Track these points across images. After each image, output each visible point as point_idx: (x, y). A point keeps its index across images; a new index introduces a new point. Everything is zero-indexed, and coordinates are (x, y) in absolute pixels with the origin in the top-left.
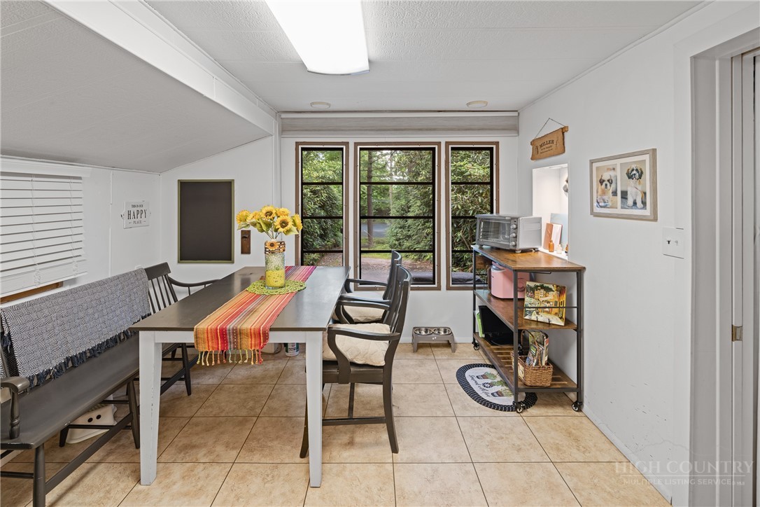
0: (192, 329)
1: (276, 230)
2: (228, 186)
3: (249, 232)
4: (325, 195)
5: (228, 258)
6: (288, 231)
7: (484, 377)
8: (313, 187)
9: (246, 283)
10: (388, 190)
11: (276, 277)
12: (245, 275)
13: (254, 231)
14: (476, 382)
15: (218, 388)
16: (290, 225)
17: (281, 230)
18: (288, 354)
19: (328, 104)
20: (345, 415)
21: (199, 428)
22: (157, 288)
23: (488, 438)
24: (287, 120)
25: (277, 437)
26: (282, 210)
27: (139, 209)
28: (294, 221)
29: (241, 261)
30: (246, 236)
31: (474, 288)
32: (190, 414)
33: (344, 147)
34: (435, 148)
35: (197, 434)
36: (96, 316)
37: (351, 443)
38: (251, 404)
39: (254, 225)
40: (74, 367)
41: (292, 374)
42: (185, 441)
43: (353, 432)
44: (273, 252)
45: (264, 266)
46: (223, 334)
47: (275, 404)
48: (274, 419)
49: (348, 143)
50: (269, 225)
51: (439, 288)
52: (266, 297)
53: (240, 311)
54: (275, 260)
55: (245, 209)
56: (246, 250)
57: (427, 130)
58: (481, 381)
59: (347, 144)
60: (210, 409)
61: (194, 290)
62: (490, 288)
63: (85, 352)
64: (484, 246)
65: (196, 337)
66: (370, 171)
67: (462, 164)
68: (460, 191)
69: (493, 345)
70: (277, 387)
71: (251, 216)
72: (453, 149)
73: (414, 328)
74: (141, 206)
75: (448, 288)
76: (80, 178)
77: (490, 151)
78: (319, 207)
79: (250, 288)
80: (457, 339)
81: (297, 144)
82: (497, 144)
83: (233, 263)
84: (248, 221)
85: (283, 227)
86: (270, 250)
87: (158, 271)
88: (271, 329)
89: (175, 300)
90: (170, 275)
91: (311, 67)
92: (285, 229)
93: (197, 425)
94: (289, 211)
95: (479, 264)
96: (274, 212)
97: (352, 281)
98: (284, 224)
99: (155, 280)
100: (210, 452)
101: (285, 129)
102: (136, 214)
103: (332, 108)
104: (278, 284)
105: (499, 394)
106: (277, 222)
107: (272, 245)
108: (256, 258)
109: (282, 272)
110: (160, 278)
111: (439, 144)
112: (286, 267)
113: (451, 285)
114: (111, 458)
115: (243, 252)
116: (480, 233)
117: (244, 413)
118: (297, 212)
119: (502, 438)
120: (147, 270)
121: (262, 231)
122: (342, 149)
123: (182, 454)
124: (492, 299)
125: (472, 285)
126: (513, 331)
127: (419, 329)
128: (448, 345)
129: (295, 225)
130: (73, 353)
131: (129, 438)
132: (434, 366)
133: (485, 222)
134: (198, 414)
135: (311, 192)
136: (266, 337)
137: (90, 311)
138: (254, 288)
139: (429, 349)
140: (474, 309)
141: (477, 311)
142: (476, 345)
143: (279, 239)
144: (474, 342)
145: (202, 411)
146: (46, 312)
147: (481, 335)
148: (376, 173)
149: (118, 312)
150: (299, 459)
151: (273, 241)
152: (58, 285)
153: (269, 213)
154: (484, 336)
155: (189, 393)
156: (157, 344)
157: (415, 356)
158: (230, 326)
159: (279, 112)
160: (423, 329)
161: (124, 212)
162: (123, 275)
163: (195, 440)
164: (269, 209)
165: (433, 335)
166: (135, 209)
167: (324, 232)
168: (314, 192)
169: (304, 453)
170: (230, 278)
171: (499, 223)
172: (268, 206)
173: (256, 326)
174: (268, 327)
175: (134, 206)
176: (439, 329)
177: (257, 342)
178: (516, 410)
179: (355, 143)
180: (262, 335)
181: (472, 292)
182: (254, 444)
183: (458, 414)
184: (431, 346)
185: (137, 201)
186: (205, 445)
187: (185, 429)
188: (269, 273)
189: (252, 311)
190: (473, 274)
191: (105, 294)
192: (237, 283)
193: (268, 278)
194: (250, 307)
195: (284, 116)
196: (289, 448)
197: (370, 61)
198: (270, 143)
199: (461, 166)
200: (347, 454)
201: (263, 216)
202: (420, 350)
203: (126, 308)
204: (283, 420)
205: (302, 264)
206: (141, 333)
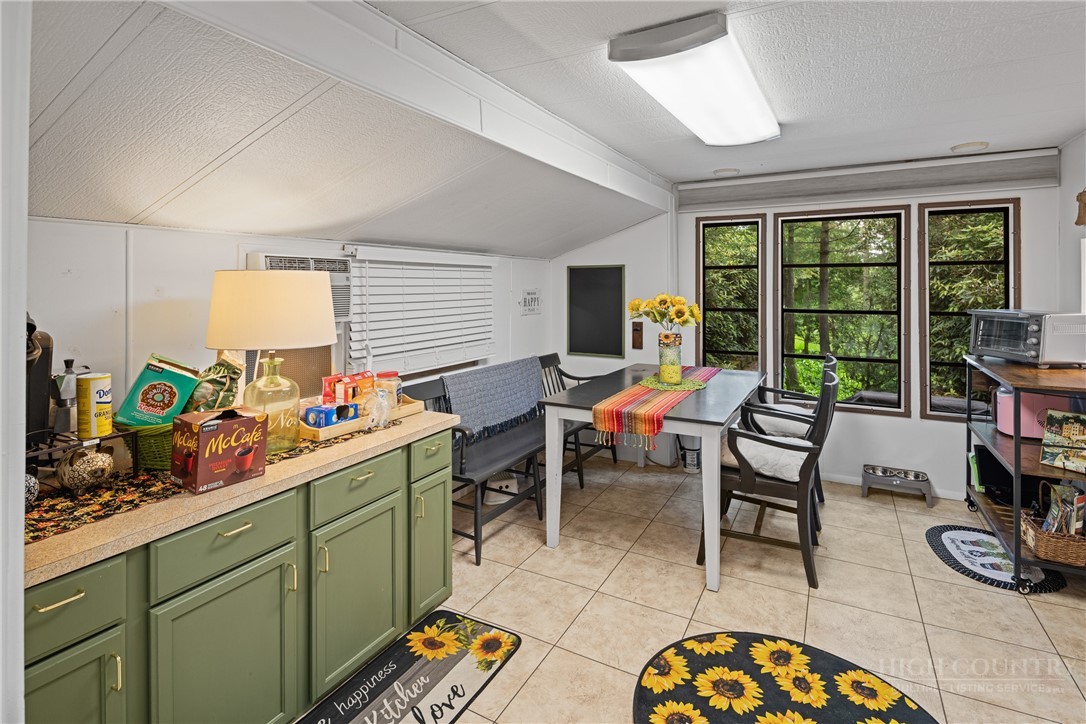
0: (591, 409)
1: (671, 321)
2: (618, 271)
3: (641, 324)
4: (745, 281)
5: (618, 352)
6: (685, 322)
7: (974, 543)
8: (728, 272)
9: (636, 380)
10: (861, 272)
11: (671, 373)
12: (637, 371)
13: (646, 321)
14: (957, 546)
15: (611, 488)
16: (687, 315)
17: (677, 320)
18: (686, 470)
19: (735, 170)
20: (751, 530)
21: (593, 517)
22: (549, 378)
23: (958, 607)
24: (685, 193)
25: (672, 542)
26: (678, 298)
27: (533, 296)
28: (691, 311)
29: (631, 357)
30: (638, 329)
31: (969, 419)
32: (583, 504)
33: (760, 220)
34: (900, 214)
35: (592, 521)
36: (503, 395)
37: (758, 567)
38: (644, 508)
39: (647, 314)
40: (489, 436)
41: (691, 490)
42: (580, 524)
43: (762, 558)
44: (667, 345)
45: (658, 363)
46: (618, 417)
47: (670, 512)
48: (669, 526)
49: (765, 215)
50: (663, 315)
51: (907, 414)
52: (660, 392)
53: (634, 400)
54: (670, 353)
55: (637, 297)
56: (638, 344)
57: (886, 189)
58: (967, 548)
59: (763, 216)
60: (603, 504)
61: (581, 382)
62: (995, 420)
63: (495, 426)
64: (985, 358)
65: (595, 416)
66: (824, 243)
67: (985, 228)
68: (942, 277)
69: (997, 503)
70: (672, 498)
71: (644, 304)
72: (930, 213)
73: (865, 466)
74: (535, 294)
75: (924, 416)
76: (490, 267)
77: (1001, 212)
78: (736, 298)
79: (643, 383)
80: (939, 491)
81: (698, 220)
82: (1016, 201)
83: (624, 358)
84: (642, 309)
85: (679, 317)
86: (665, 342)
87: (549, 361)
88: (666, 418)
89: (564, 389)
90: (560, 366)
91: (709, 140)
92: (680, 320)
93: (591, 514)
94: (688, 299)
95: (979, 383)
96: (669, 300)
97: (770, 390)
98: (680, 314)
99: (547, 369)
100: (605, 538)
101: (683, 204)
102: (531, 301)
103: (741, 173)
104: (674, 381)
105: (994, 567)
106: (672, 311)
107: (667, 337)
108: (648, 355)
109: (678, 368)
110: (551, 368)
111: (907, 208)
112: (683, 367)
113: (929, 412)
114: (519, 522)
115: (634, 347)
116: (976, 339)
117: (637, 514)
118: (697, 302)
119: (980, 612)
120: (542, 359)
121: (656, 321)
122: (757, 223)
123: (579, 534)
124: (999, 437)
125: (965, 416)
126: (1014, 475)
127: (874, 468)
128: (923, 498)
129: (692, 315)
130: (488, 424)
131: (532, 511)
132: (892, 517)
133: (985, 322)
134: (591, 505)
135: (724, 276)
136: (660, 425)
137: (499, 390)
138: (648, 382)
139: (889, 498)
140: (969, 450)
141: (972, 453)
142: (971, 503)
143: (675, 330)
144: (968, 498)
145: (595, 504)
146: (470, 383)
147: (979, 488)
148: (837, 245)
149: (519, 395)
150: (695, 564)
151: (668, 332)
152: (474, 363)
153: (663, 302)
154: (982, 489)
155: (582, 486)
156: (560, 419)
157: (864, 502)
158: (626, 410)
159: (675, 184)
160: (880, 469)
161: (521, 299)
162: (523, 361)
163: (590, 525)
164: (663, 297)
165: (895, 478)
166: (529, 297)
167: (745, 334)
168: (728, 278)
169: (701, 560)
170: (620, 374)
171: (1020, 323)
172: (663, 293)
173: (651, 412)
174: (663, 414)
175: (529, 294)
176: (906, 473)
177: (652, 428)
178: (1017, 590)
179: (775, 214)
180: (656, 423)
181: (965, 425)
182: (648, 541)
183: (914, 572)
184: (892, 494)
185: (530, 289)
186: (600, 531)
187: (581, 514)
188: (663, 367)
189: (646, 402)
190: (966, 399)
191: (508, 376)
192: (628, 379)
193: (662, 373)
194: (644, 398)
195: (681, 187)
196: (685, 553)
197: (780, 124)
198: (664, 223)
199: (984, 232)
200: (750, 574)
201: (657, 304)
202: (873, 496)
203: (524, 392)
204: (680, 529)
205: (704, 365)
206: (547, 407)
